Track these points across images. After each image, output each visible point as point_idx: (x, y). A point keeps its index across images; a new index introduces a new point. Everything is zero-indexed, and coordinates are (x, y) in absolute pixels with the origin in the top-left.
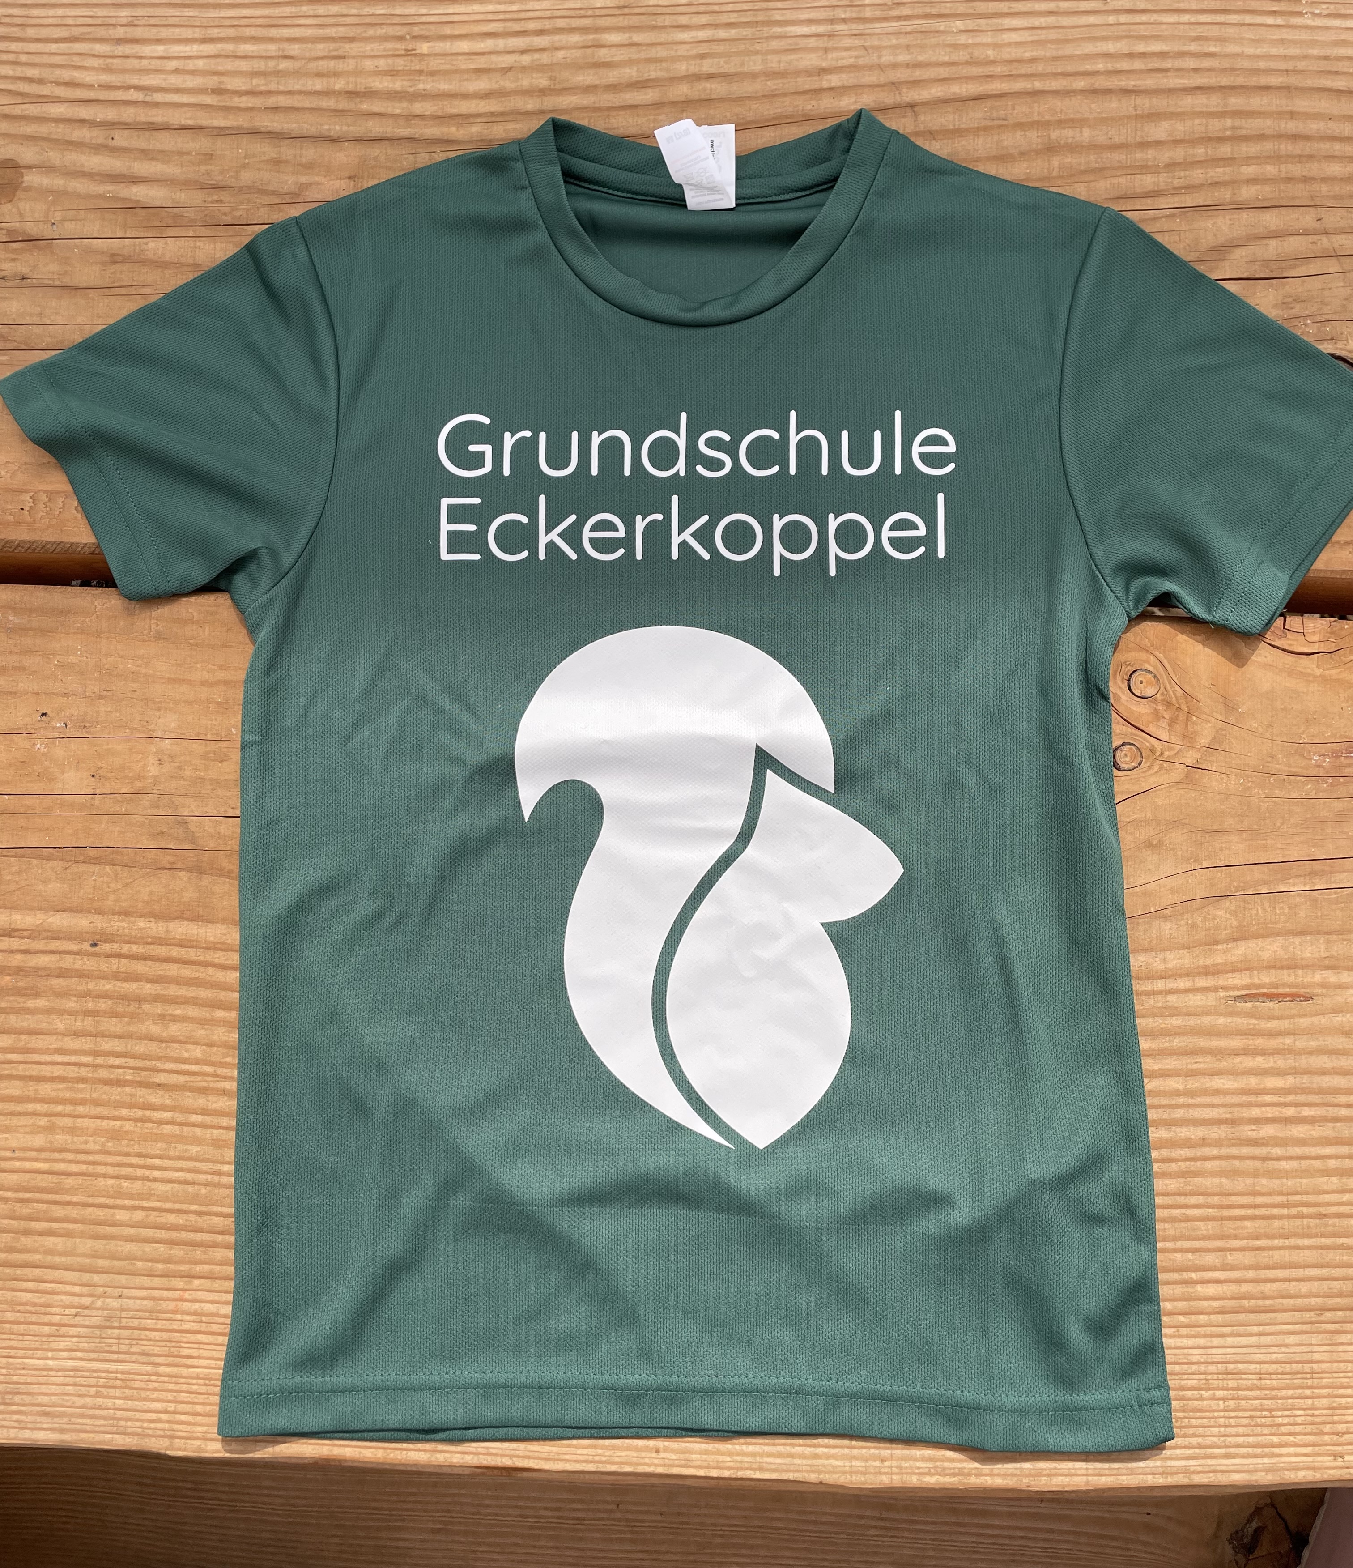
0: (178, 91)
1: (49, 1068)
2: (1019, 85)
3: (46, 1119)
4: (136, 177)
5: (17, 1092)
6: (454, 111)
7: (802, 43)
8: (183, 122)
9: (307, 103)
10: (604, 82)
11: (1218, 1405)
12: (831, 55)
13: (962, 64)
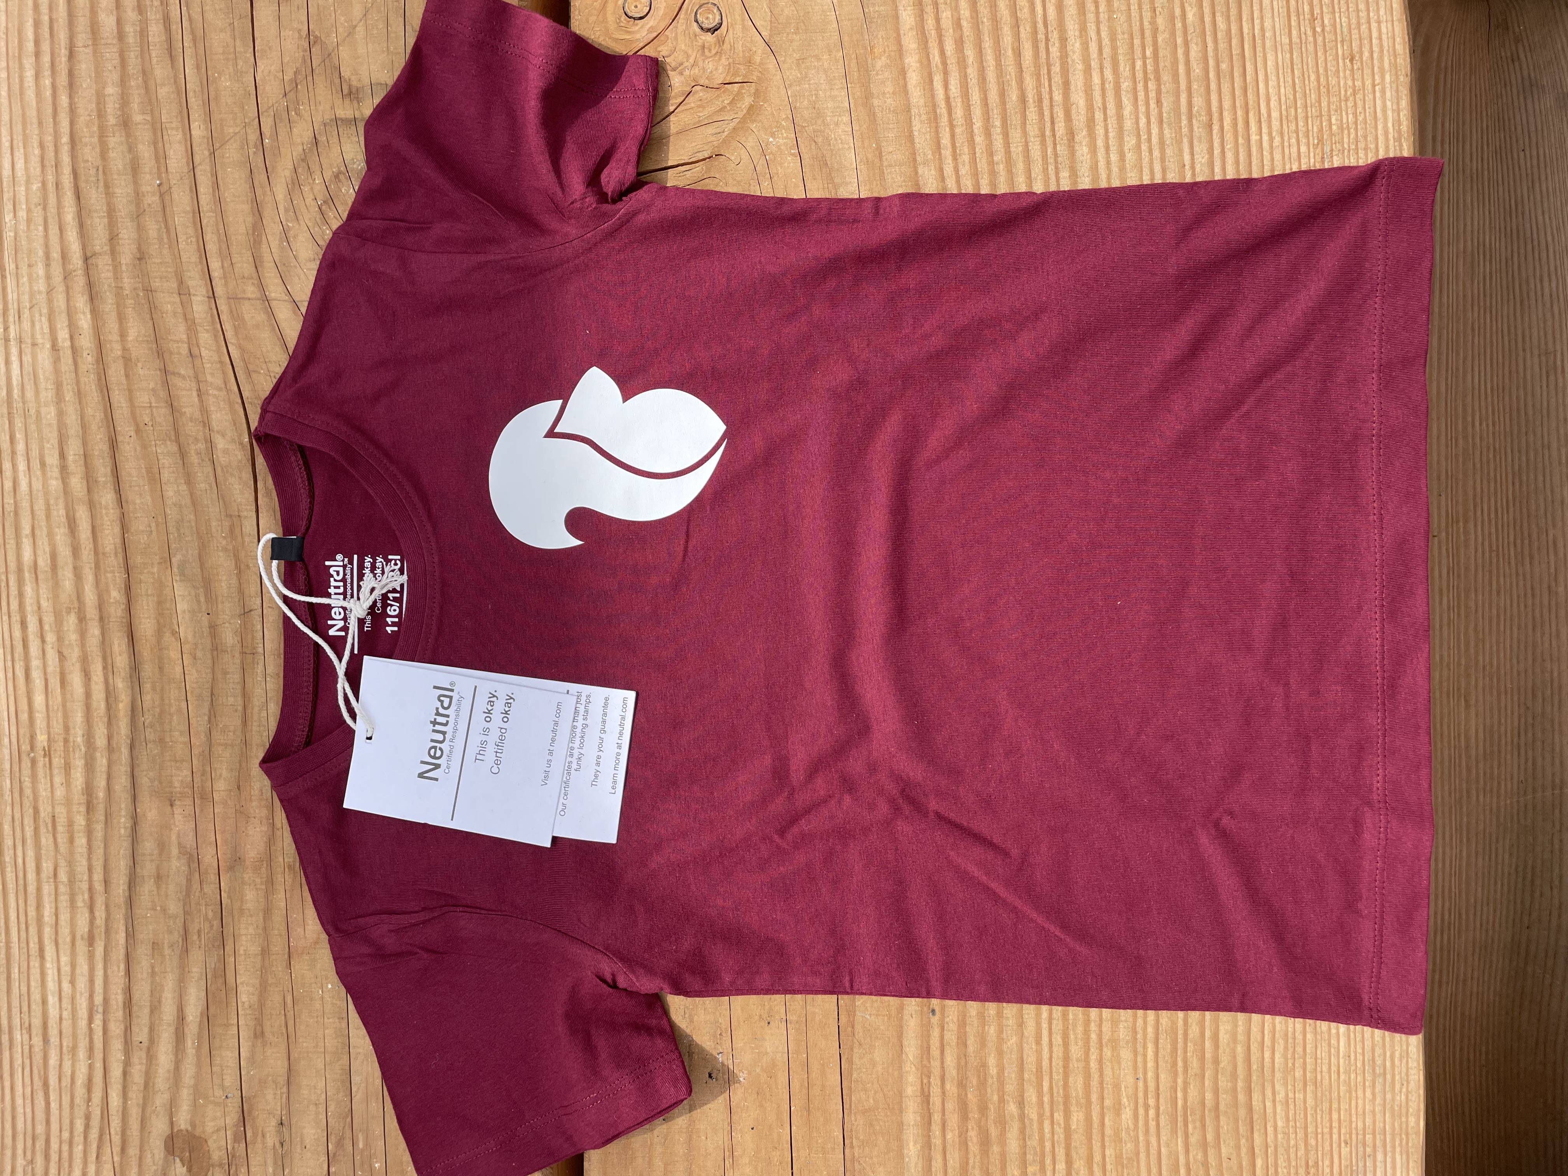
0: (92, 981)
1: (1055, 1049)
2: (66, 158)
3: (1105, 1049)
4: (178, 1017)
5: (1080, 1081)
6: (103, 705)
7: (28, 368)
8: (123, 974)
9: (99, 852)
10: (70, 560)
12: (39, 339)
13: (46, 213)
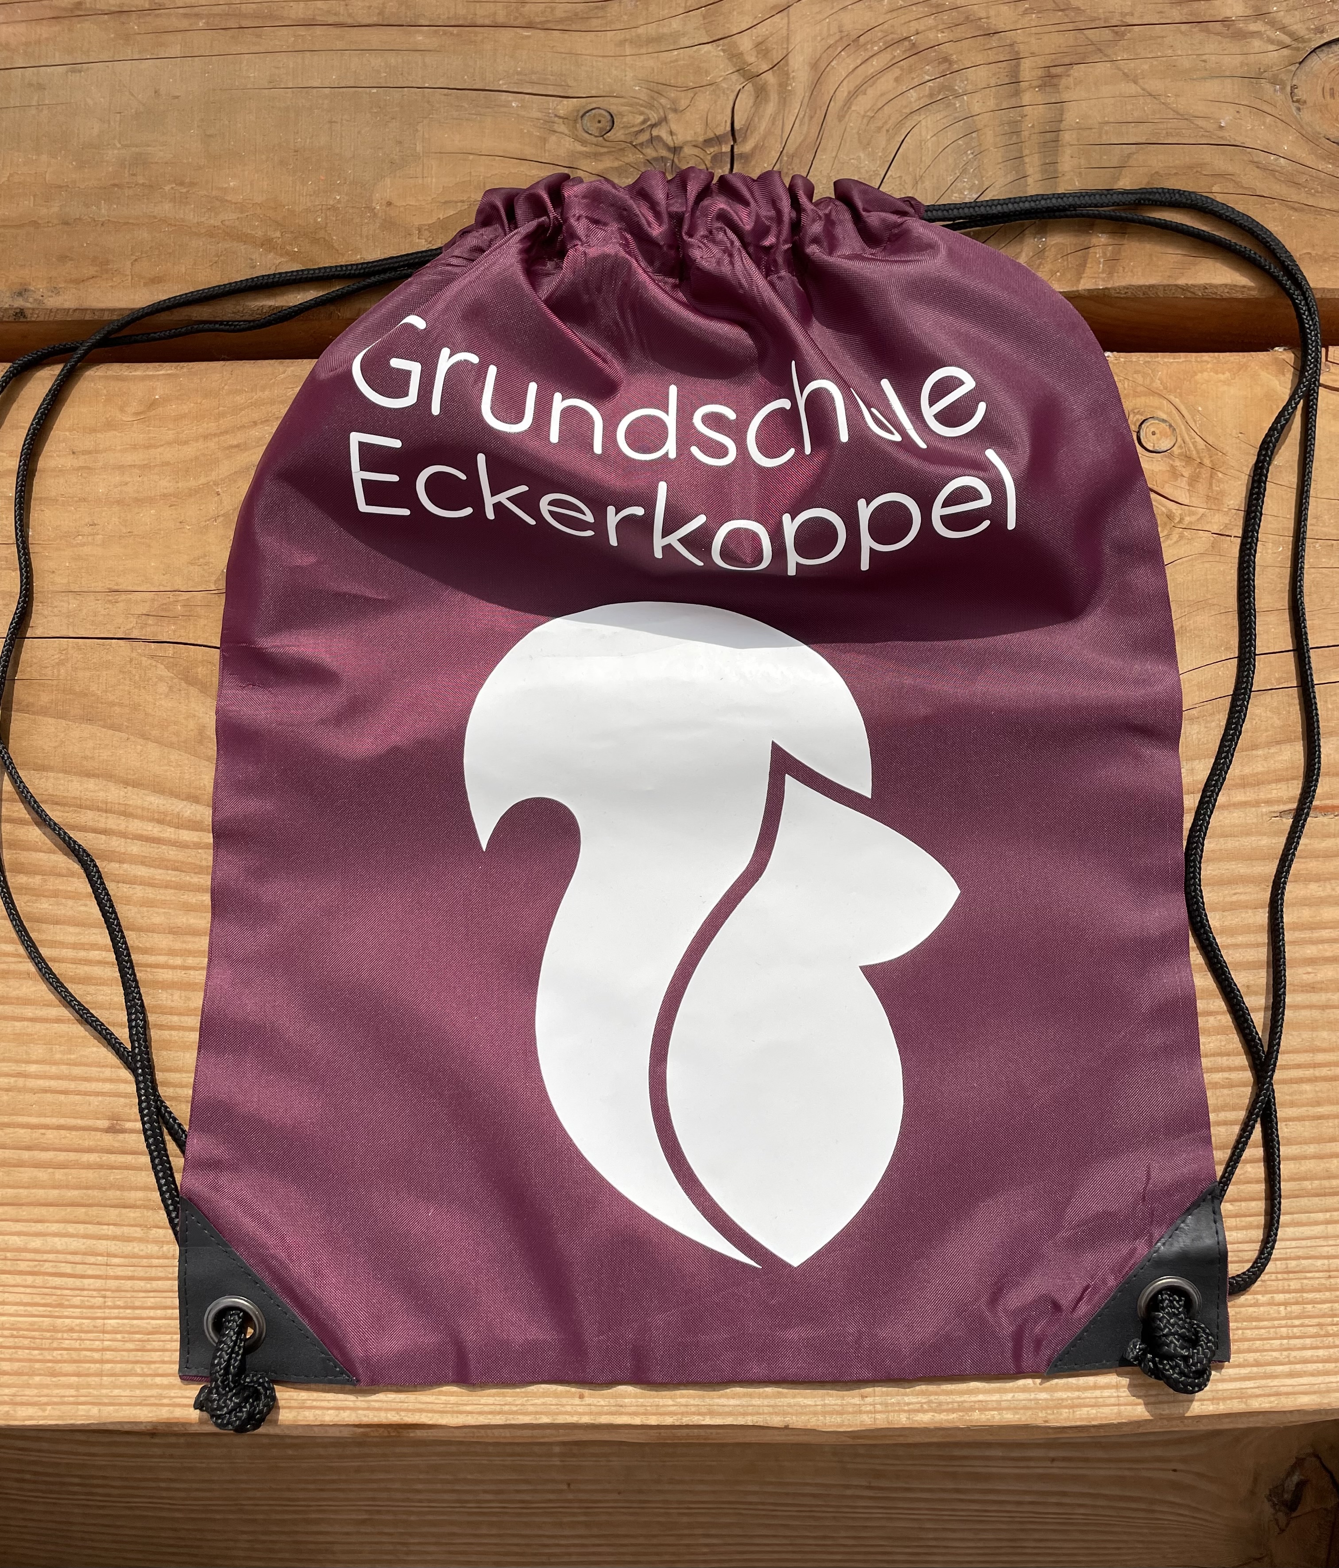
11: (1279, 1312)
